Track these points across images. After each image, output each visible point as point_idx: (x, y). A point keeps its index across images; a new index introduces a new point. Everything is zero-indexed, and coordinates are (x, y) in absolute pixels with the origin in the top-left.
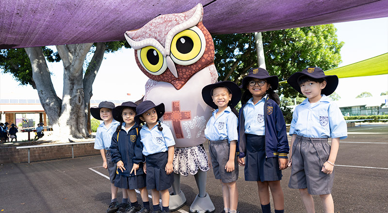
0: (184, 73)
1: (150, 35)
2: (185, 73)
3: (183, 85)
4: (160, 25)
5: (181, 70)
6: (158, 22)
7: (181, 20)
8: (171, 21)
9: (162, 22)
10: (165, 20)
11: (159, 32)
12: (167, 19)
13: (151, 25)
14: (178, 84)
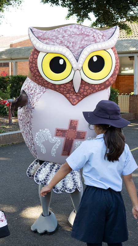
0: (85, 90)
1: (61, 42)
2: (87, 90)
3: (79, 101)
4: (76, 36)
5: (84, 87)
6: (73, 32)
7: (99, 38)
8: (88, 36)
9: (78, 33)
10: (82, 32)
11: (73, 43)
12: (84, 32)
13: (65, 32)
14: (75, 100)
